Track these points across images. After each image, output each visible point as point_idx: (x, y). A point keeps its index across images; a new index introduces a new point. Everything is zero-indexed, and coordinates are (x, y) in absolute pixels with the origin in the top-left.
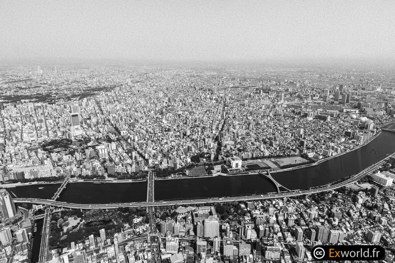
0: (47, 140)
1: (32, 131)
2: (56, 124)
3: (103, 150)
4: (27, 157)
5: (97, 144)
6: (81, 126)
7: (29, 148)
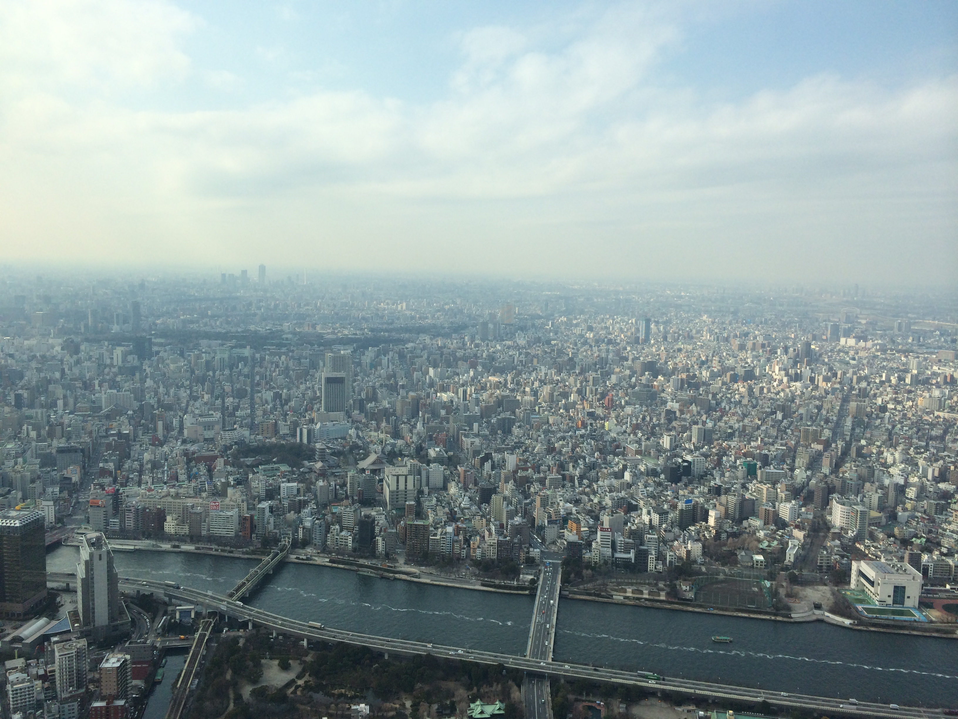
3: (402, 480)
4: (183, 477)
6: (349, 415)
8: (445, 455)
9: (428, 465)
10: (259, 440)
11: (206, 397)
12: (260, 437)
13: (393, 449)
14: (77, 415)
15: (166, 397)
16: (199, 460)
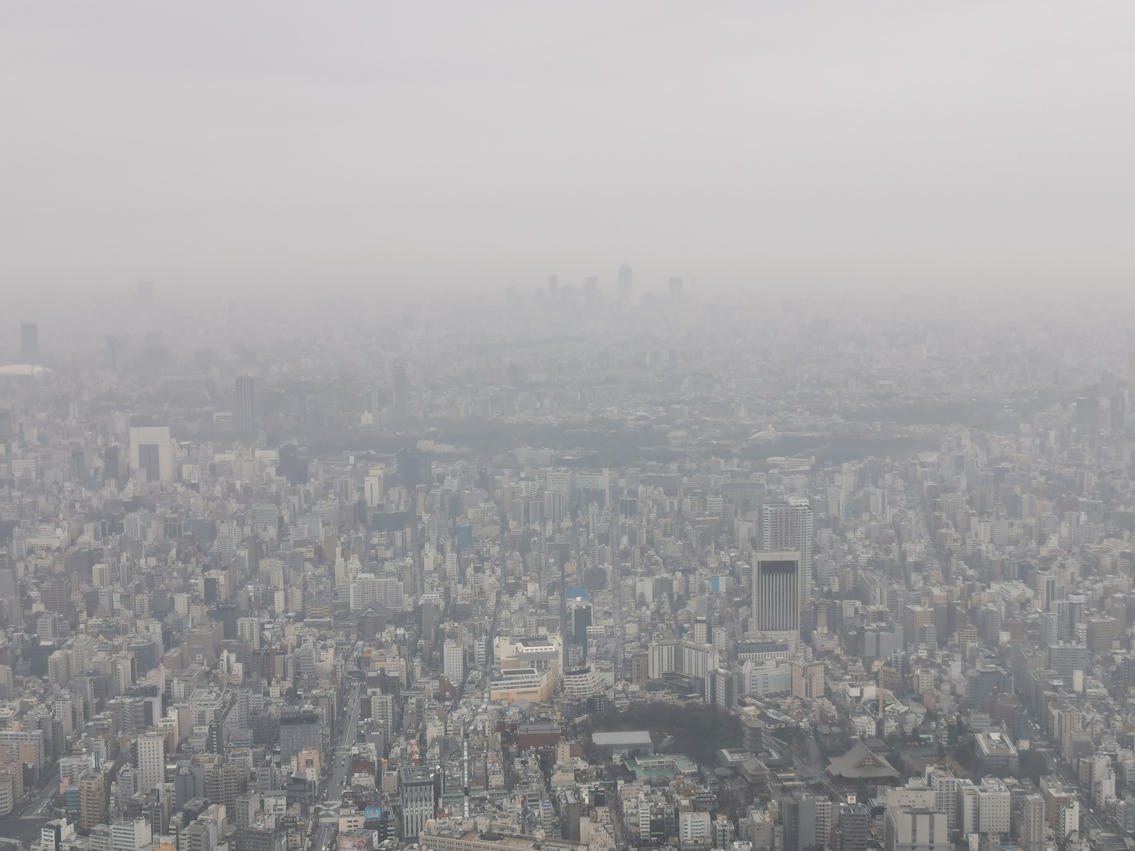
0: (610, 695)
1: (543, 631)
2: (667, 608)
3: (923, 821)
4: (497, 780)
5: (890, 771)
6: (807, 638)
7: (514, 727)
8: (1013, 751)
9: (977, 782)
10: (633, 693)
11: (532, 588)
12: (634, 688)
13: (900, 726)
14: (308, 625)
15: (460, 586)
16: (524, 742)
